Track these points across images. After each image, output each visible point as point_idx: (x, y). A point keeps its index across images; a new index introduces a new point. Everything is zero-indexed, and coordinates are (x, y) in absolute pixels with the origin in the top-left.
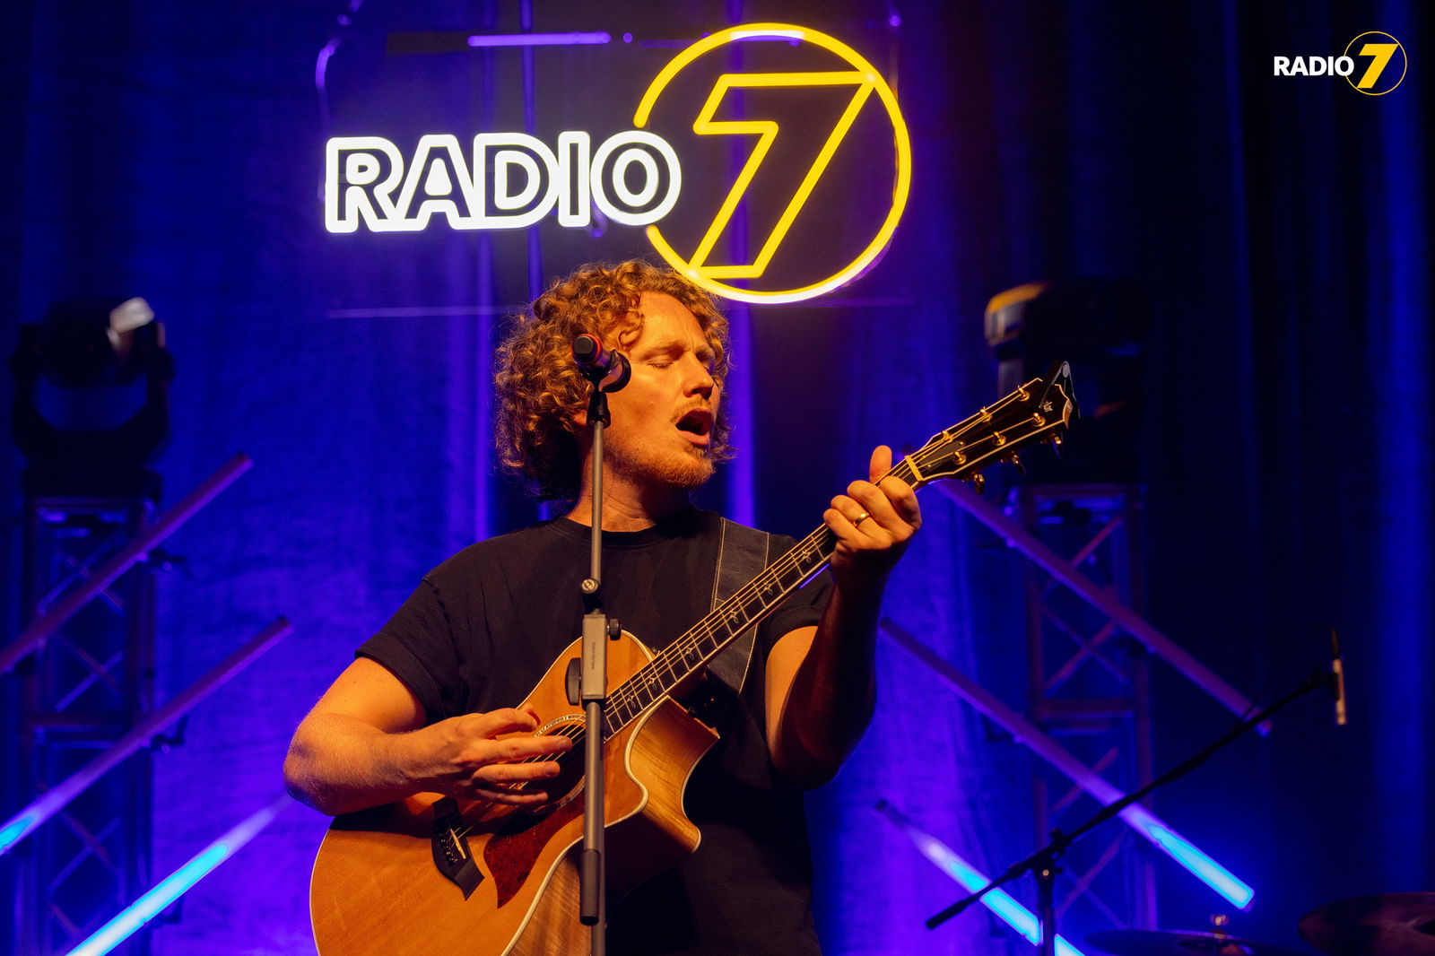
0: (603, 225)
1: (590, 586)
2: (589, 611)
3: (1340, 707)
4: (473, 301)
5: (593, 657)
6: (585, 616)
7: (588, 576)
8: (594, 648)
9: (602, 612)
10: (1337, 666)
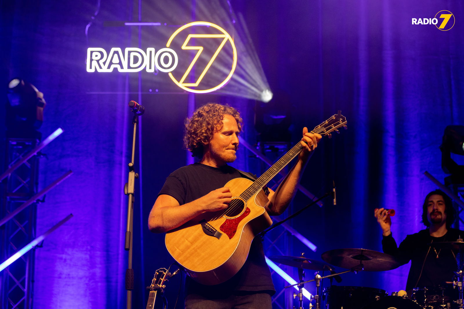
0: (158, 72)
1: (131, 165)
2: (131, 171)
3: (335, 200)
4: (124, 90)
5: (131, 183)
6: (130, 172)
7: (131, 162)
8: (131, 180)
9: (134, 171)
10: (334, 190)
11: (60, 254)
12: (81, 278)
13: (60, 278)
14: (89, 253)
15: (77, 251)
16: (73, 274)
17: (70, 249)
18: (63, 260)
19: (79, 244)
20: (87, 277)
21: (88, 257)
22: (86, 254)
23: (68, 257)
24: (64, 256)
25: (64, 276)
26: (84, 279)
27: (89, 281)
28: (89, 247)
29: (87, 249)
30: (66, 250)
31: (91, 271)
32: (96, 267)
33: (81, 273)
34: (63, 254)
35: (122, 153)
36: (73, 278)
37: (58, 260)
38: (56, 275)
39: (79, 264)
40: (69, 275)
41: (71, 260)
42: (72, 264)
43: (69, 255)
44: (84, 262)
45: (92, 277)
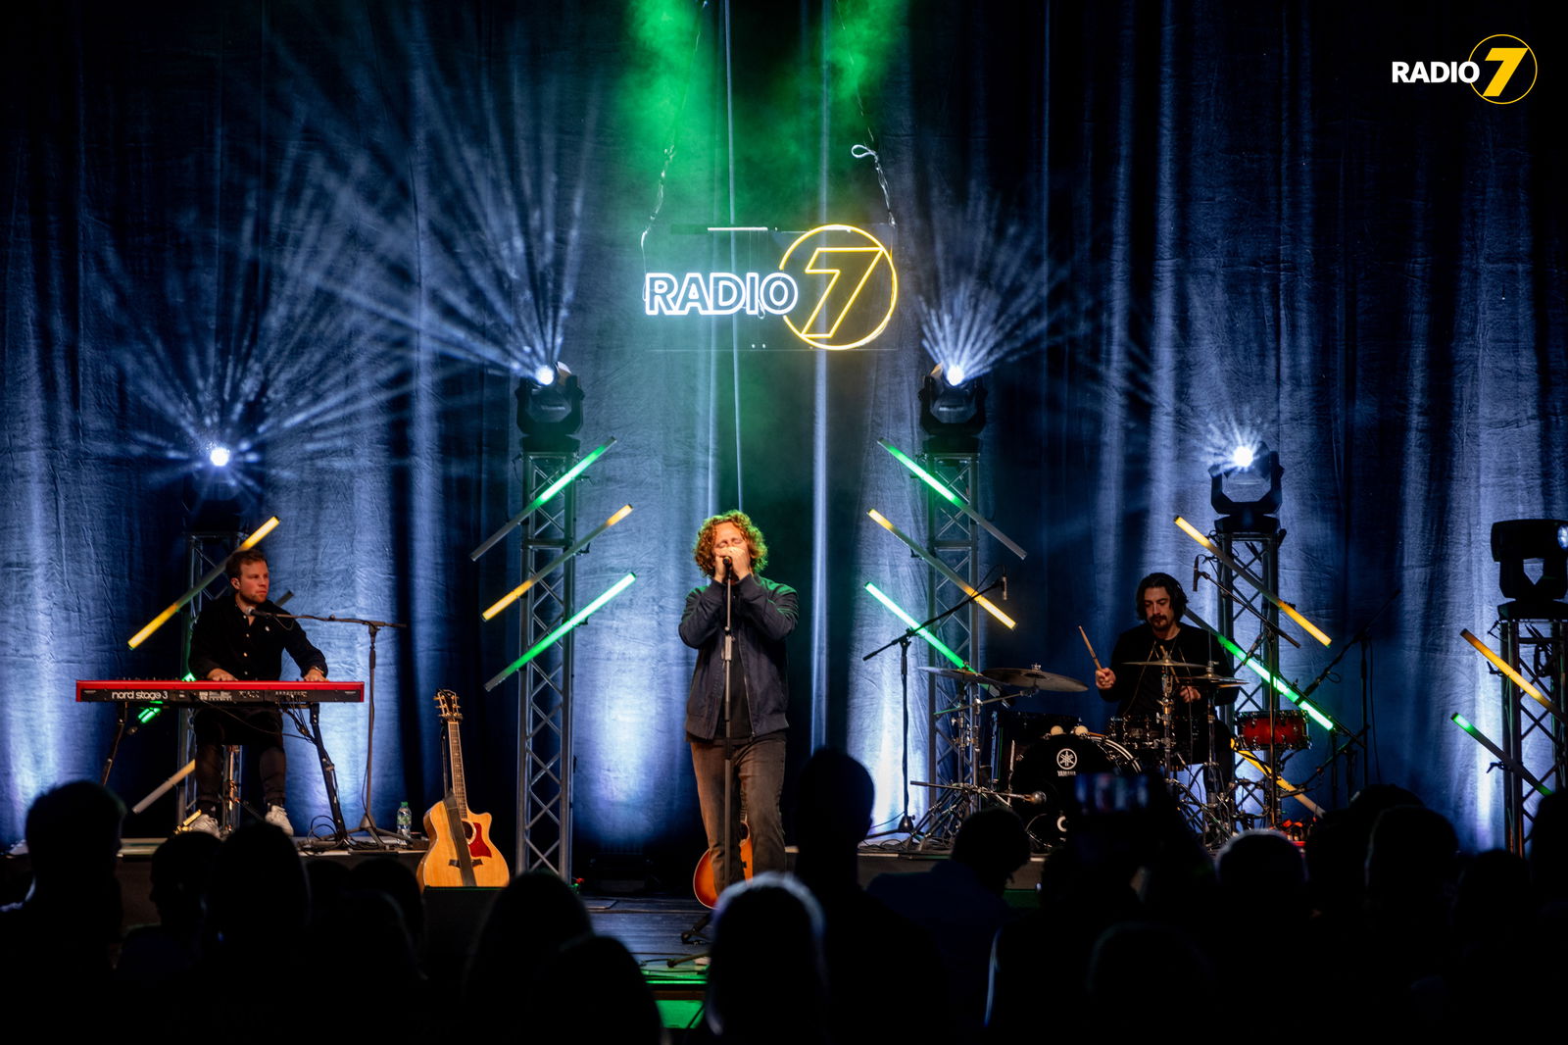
4: (708, 346)
11: (608, 620)
12: (644, 660)
13: (608, 659)
14: (656, 617)
15: (636, 615)
16: (632, 653)
17: (625, 611)
18: (613, 631)
19: (640, 603)
20: (653, 658)
21: (655, 623)
22: (651, 619)
23: (622, 625)
24: (615, 623)
25: (616, 656)
26: (649, 660)
27: (657, 664)
28: (656, 608)
29: (653, 610)
30: (617, 613)
31: (661, 646)
32: (667, 640)
33: (644, 651)
34: (614, 619)
35: (707, 450)
36: (630, 658)
37: (605, 630)
38: (603, 656)
39: (640, 635)
40: (624, 654)
41: (626, 630)
42: (628, 635)
43: (623, 620)
44: (648, 632)
45: (662, 658)
